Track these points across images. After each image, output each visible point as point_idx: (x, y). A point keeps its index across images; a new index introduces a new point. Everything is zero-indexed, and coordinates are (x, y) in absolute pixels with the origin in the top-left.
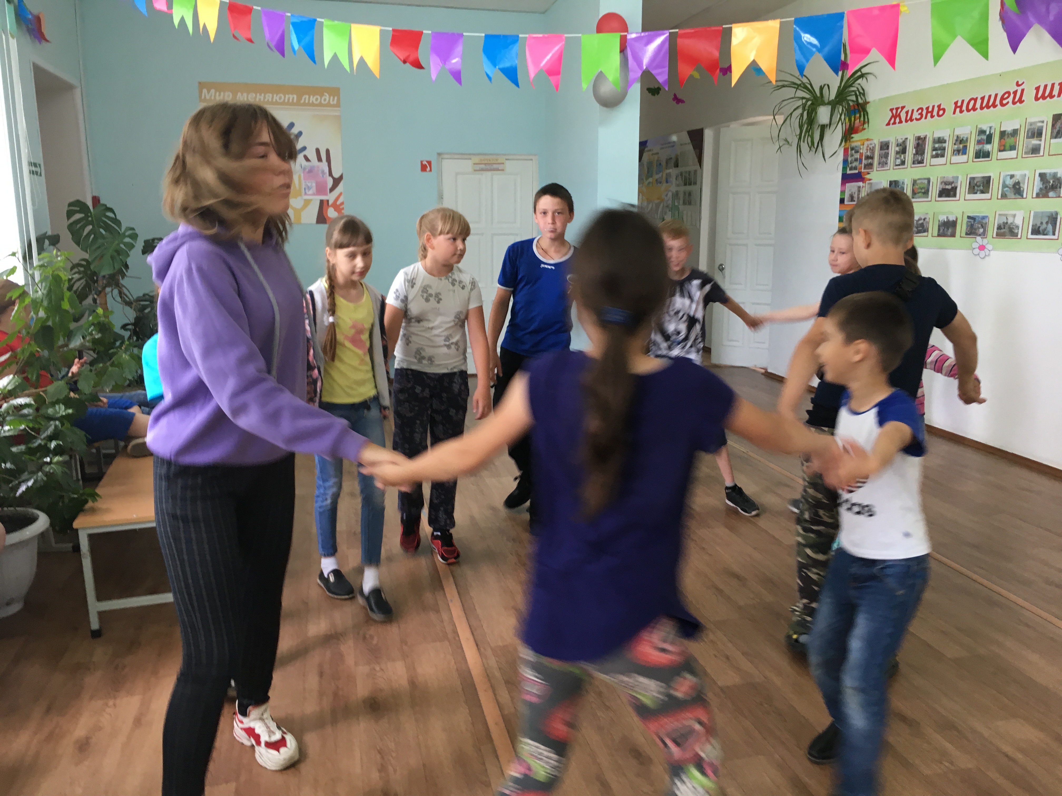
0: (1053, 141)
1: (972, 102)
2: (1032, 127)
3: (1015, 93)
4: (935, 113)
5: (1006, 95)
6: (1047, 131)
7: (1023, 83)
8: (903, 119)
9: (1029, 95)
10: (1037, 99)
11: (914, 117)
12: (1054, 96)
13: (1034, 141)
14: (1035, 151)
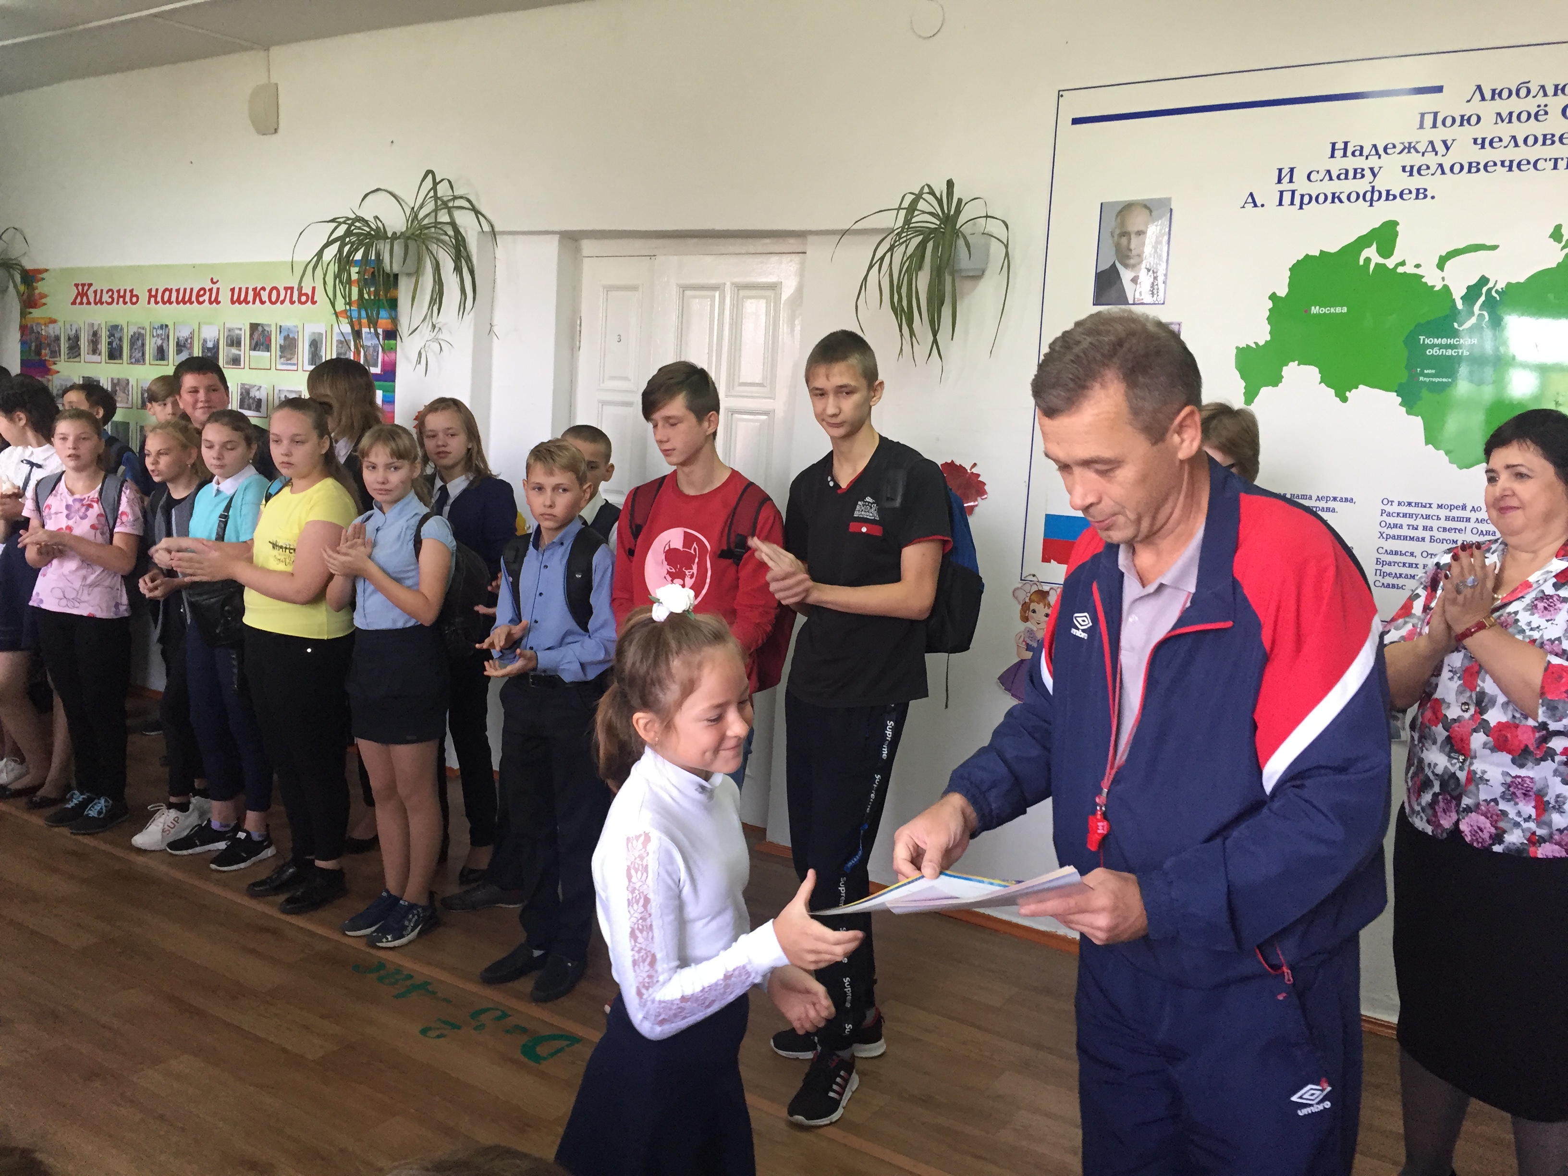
0: (252, 353)
1: (167, 293)
2: (231, 333)
3: (211, 290)
4: (128, 299)
5: (202, 292)
6: (246, 341)
7: (218, 281)
8: (92, 300)
9: (225, 296)
10: (233, 302)
11: (104, 300)
12: (249, 302)
13: (234, 351)
14: (236, 361)
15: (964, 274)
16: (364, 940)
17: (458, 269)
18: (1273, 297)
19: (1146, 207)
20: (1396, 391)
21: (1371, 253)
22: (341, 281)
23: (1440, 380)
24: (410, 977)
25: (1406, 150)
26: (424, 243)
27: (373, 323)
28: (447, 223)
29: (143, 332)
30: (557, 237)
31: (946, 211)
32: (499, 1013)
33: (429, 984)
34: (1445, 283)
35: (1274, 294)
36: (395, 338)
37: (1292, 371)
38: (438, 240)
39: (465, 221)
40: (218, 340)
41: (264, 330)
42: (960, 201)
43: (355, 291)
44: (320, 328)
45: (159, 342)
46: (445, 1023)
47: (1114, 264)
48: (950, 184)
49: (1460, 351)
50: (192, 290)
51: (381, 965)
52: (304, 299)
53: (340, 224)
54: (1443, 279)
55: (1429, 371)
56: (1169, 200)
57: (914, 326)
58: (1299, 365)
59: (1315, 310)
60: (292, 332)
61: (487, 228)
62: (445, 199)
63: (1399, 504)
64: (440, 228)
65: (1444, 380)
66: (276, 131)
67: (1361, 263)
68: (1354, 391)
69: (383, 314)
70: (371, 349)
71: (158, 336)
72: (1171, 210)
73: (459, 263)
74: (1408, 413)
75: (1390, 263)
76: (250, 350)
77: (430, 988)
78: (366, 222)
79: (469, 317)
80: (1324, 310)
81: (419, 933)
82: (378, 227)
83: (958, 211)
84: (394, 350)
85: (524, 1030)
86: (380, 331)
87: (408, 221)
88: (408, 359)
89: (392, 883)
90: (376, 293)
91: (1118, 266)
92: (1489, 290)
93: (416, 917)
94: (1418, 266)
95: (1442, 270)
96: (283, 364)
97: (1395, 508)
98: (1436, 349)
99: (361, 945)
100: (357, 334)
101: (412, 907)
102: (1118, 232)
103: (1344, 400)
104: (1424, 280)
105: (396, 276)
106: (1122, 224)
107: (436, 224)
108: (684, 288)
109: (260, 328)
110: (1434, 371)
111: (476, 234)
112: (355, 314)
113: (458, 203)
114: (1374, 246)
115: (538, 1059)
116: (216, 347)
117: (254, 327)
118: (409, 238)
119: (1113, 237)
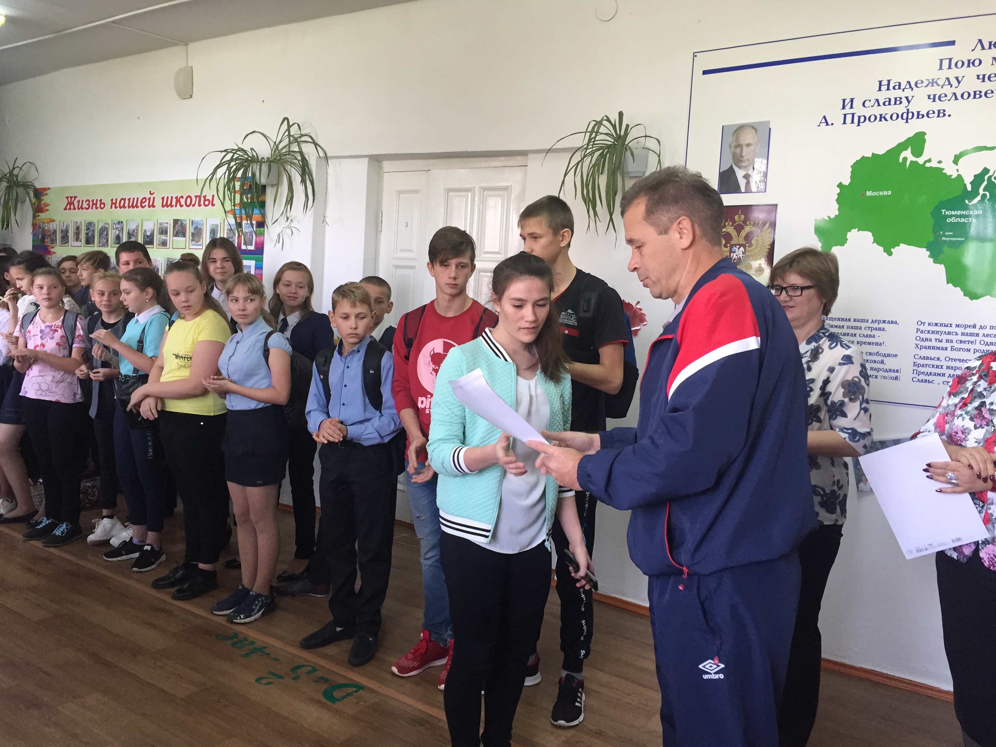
0: (175, 238)
1: (123, 201)
2: (162, 226)
3: (149, 199)
4: (98, 206)
5: (144, 200)
6: (171, 231)
7: (154, 193)
8: (76, 207)
9: (158, 203)
10: (163, 206)
11: (84, 207)
12: (173, 206)
13: (163, 237)
14: (164, 244)
15: (631, 175)
16: (225, 618)
17: (303, 181)
18: (840, 185)
19: (753, 127)
20: (926, 248)
21: (907, 154)
22: (229, 189)
23: (957, 239)
24: (253, 643)
25: (931, 85)
26: (282, 165)
27: (249, 217)
28: (298, 152)
29: (107, 226)
30: (367, 160)
31: (618, 133)
32: (311, 668)
33: (265, 648)
34: (959, 173)
35: (841, 183)
36: (264, 227)
37: (854, 235)
38: (291, 163)
39: (308, 150)
40: (154, 230)
41: (182, 224)
42: (627, 126)
43: (238, 196)
44: (217, 221)
45: (117, 233)
46: (272, 674)
47: (732, 166)
48: (621, 114)
49: (970, 219)
50: (138, 198)
51: (236, 635)
52: (207, 203)
53: (228, 153)
54: (958, 170)
55: (949, 233)
56: (768, 122)
57: (597, 209)
58: (858, 231)
59: (869, 193)
60: (199, 224)
61: (322, 154)
62: (296, 136)
63: (929, 324)
64: (293, 155)
65: (960, 239)
66: (191, 96)
67: (901, 161)
68: (897, 248)
69: (256, 211)
70: (249, 234)
71: (116, 228)
72: (770, 129)
73: (304, 177)
74: (935, 262)
75: (921, 160)
76: (173, 236)
77: (266, 651)
78: (245, 152)
79: (310, 212)
80: (876, 194)
81: (262, 614)
82: (253, 156)
83: (626, 133)
84: (262, 234)
85: (326, 681)
86: (254, 222)
87: (272, 151)
88: (271, 240)
89: (246, 581)
90: (252, 198)
91: (735, 168)
92: (991, 176)
93: (260, 603)
94: (940, 162)
95: (957, 164)
96: (193, 245)
97: (926, 328)
98: (953, 218)
99: (223, 621)
100: (239, 225)
101: (258, 596)
102: (734, 144)
103: (890, 254)
104: (944, 171)
105: (264, 187)
106: (737, 139)
107: (290, 152)
108: (449, 191)
109: (179, 222)
110: (952, 233)
111: (315, 158)
112: (237, 212)
113: (303, 139)
114: (910, 149)
115: (334, 700)
116: (152, 234)
117: (176, 221)
118: (272, 161)
119: (731, 148)
